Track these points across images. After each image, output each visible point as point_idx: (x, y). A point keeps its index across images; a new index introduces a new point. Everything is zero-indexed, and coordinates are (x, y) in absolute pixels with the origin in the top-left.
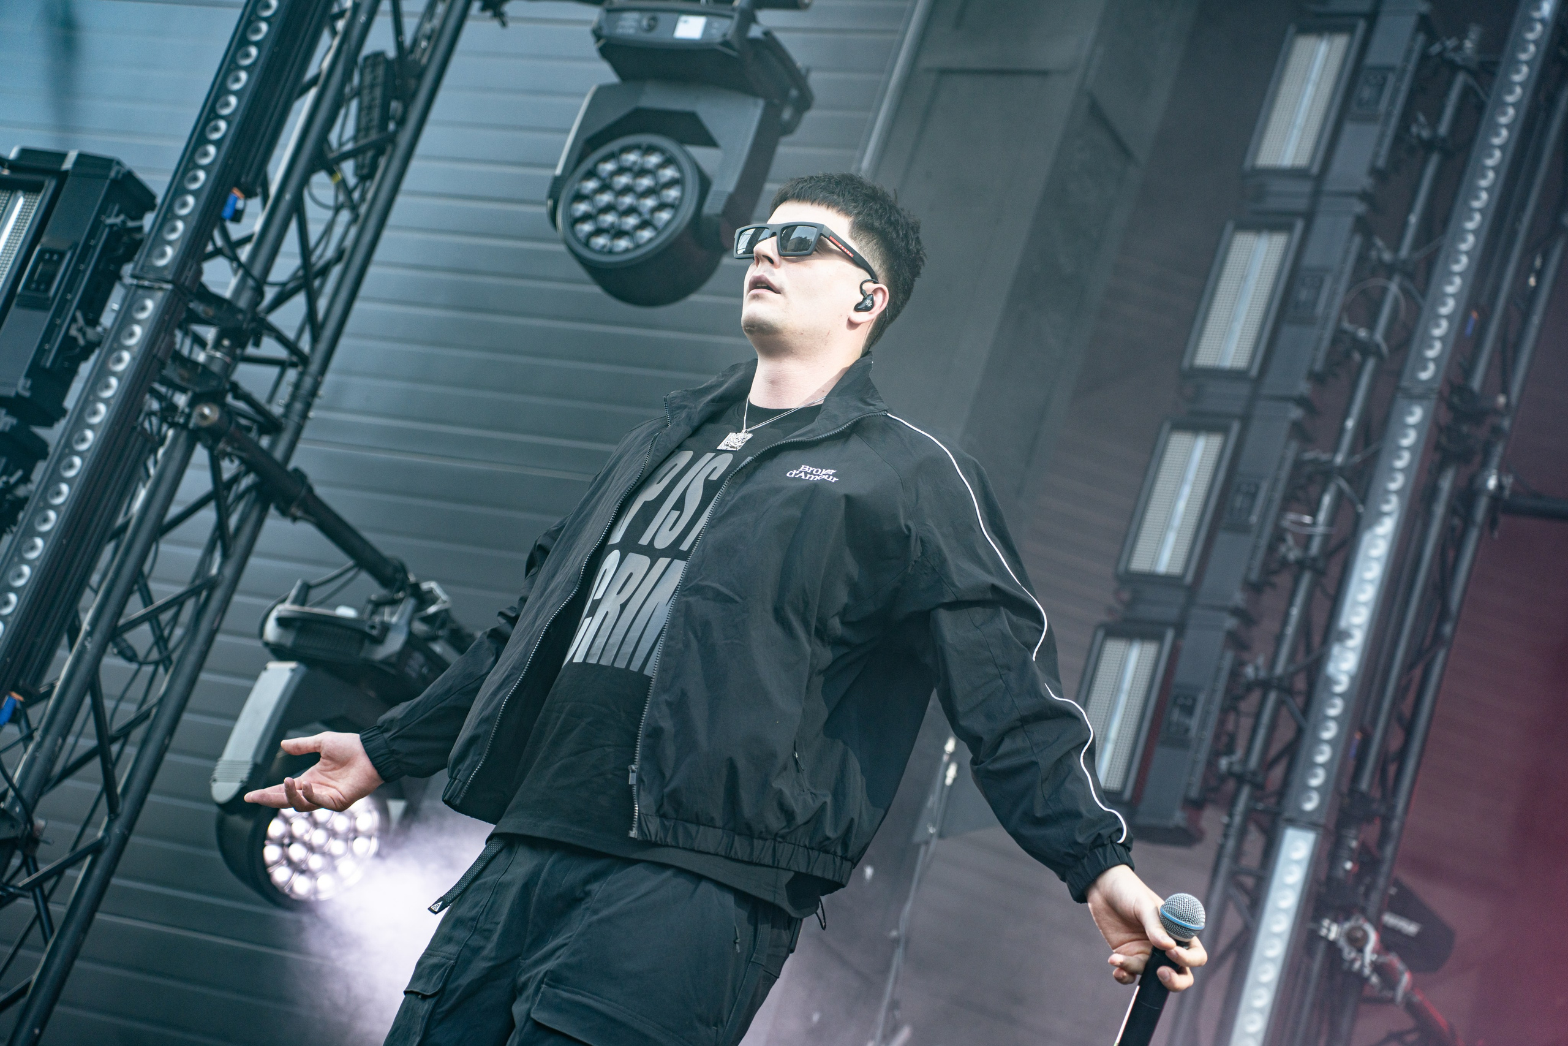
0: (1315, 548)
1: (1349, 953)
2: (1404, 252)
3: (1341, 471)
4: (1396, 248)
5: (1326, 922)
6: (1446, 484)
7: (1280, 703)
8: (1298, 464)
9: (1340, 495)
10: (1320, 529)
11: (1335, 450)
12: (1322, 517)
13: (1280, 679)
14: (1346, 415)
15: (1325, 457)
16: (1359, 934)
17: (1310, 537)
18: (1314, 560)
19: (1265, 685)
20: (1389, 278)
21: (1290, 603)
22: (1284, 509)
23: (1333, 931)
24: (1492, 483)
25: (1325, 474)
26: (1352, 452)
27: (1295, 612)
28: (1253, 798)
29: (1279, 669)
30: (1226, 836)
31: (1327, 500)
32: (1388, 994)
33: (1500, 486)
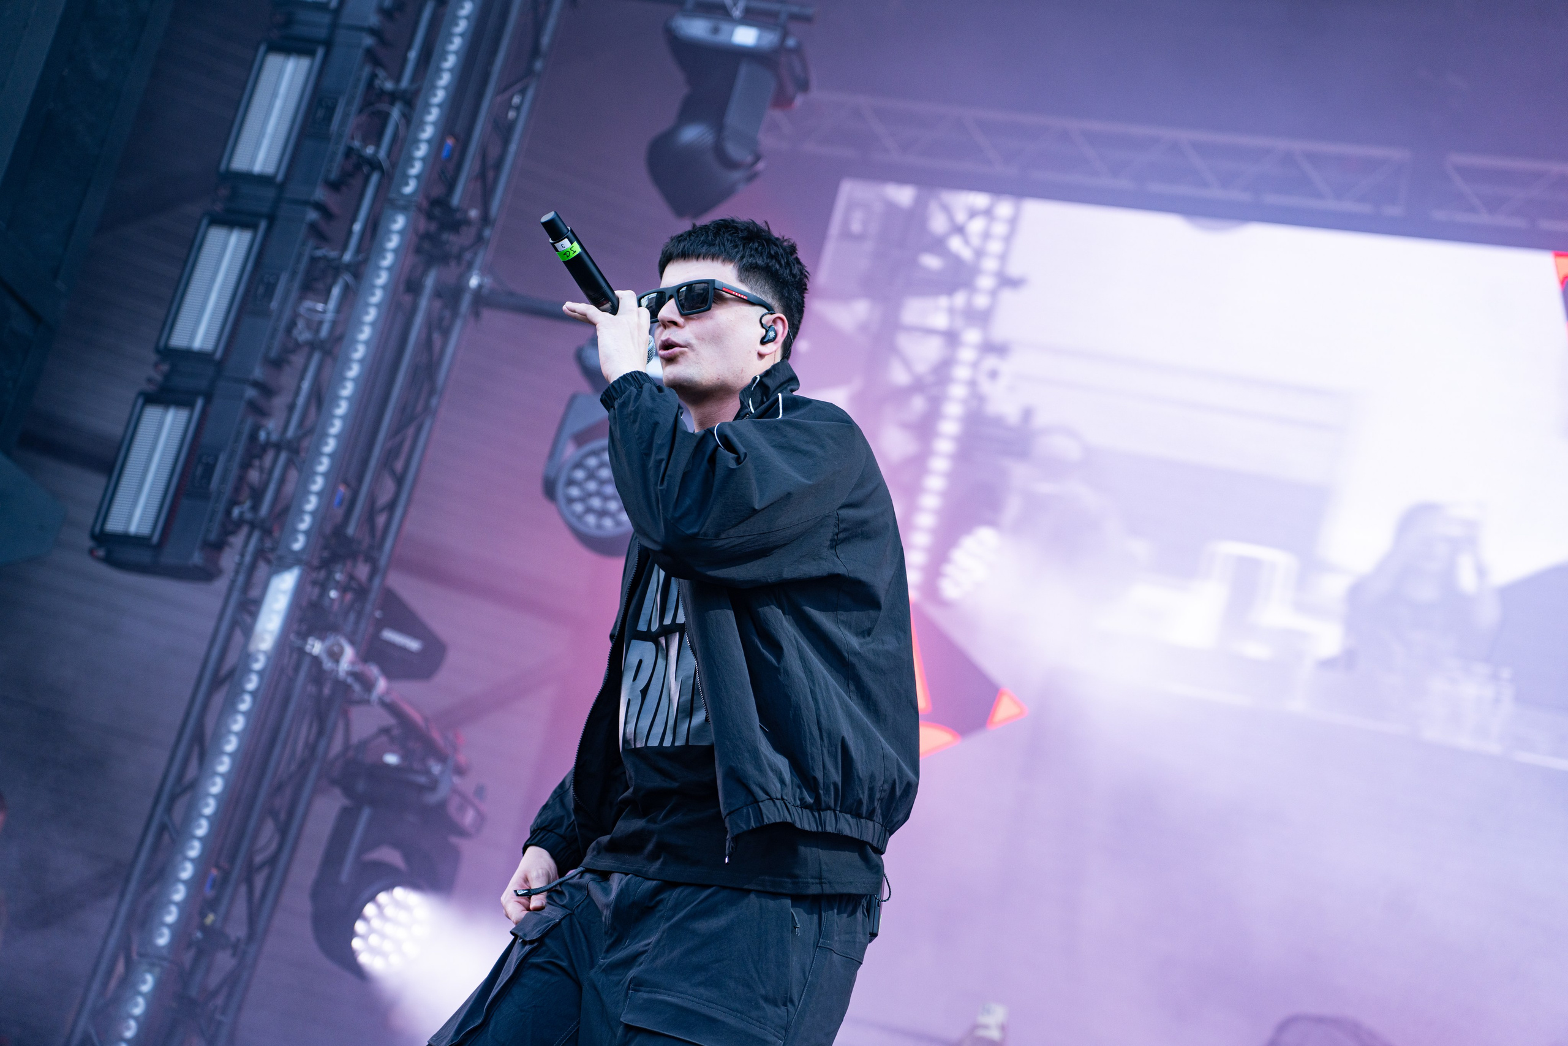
0: (324, 332)
1: (328, 665)
2: (405, 83)
3: (348, 267)
4: (398, 79)
5: (310, 641)
6: (430, 282)
7: (289, 463)
8: (314, 260)
9: (347, 288)
10: (329, 316)
11: (344, 248)
12: (332, 304)
13: (289, 442)
14: (353, 220)
15: (333, 254)
16: (336, 649)
17: (321, 323)
18: (322, 342)
19: (278, 447)
20: (392, 104)
21: (302, 378)
22: (302, 298)
23: (316, 647)
24: (474, 282)
25: (335, 269)
26: (358, 250)
27: (306, 385)
28: (261, 540)
29: (290, 433)
30: (237, 572)
31: (336, 291)
32: (366, 697)
33: (480, 286)
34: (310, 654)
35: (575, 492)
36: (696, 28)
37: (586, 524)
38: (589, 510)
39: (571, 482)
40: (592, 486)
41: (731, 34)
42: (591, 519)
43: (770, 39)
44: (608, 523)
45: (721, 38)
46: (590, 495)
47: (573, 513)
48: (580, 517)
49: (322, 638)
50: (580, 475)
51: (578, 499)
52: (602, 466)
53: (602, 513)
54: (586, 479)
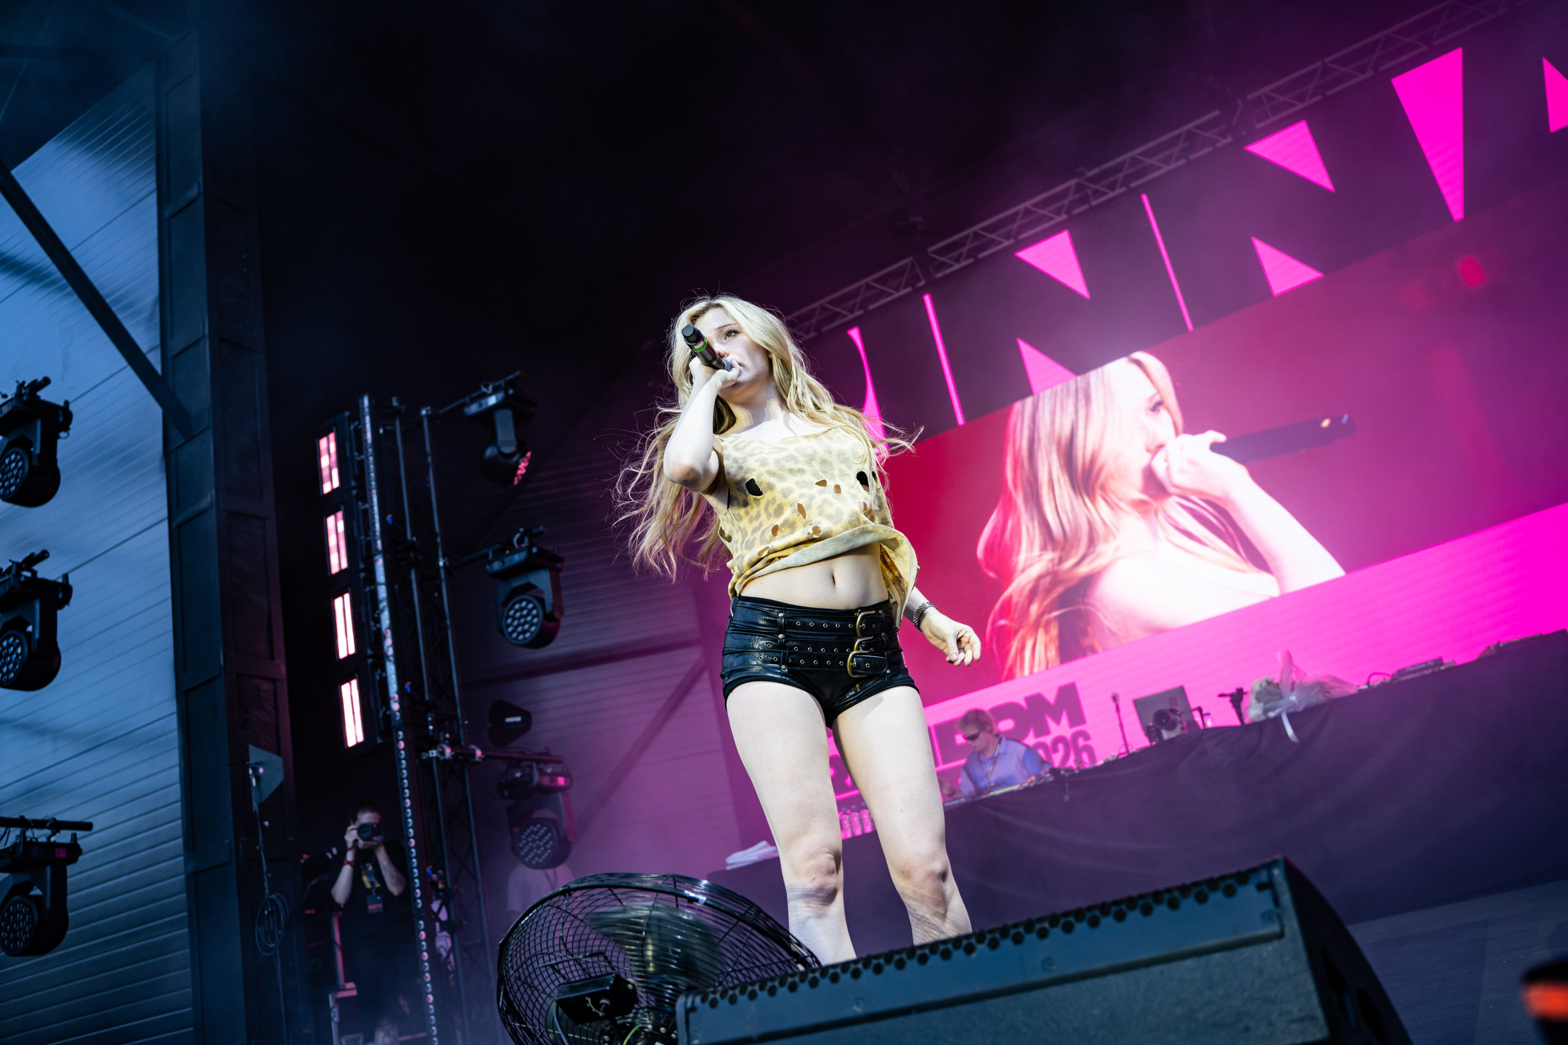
1: (441, 758)
5: (431, 752)
6: (413, 576)
16: (441, 750)
33: (445, 563)
34: (433, 758)
35: (510, 629)
36: (474, 408)
38: (520, 633)
39: (508, 626)
40: (516, 623)
41: (487, 403)
42: (521, 637)
43: (501, 395)
44: (528, 635)
45: (484, 407)
46: (517, 627)
47: (515, 638)
48: (517, 638)
49: (435, 749)
50: (509, 621)
51: (513, 631)
52: (516, 611)
53: (524, 632)
54: (513, 621)
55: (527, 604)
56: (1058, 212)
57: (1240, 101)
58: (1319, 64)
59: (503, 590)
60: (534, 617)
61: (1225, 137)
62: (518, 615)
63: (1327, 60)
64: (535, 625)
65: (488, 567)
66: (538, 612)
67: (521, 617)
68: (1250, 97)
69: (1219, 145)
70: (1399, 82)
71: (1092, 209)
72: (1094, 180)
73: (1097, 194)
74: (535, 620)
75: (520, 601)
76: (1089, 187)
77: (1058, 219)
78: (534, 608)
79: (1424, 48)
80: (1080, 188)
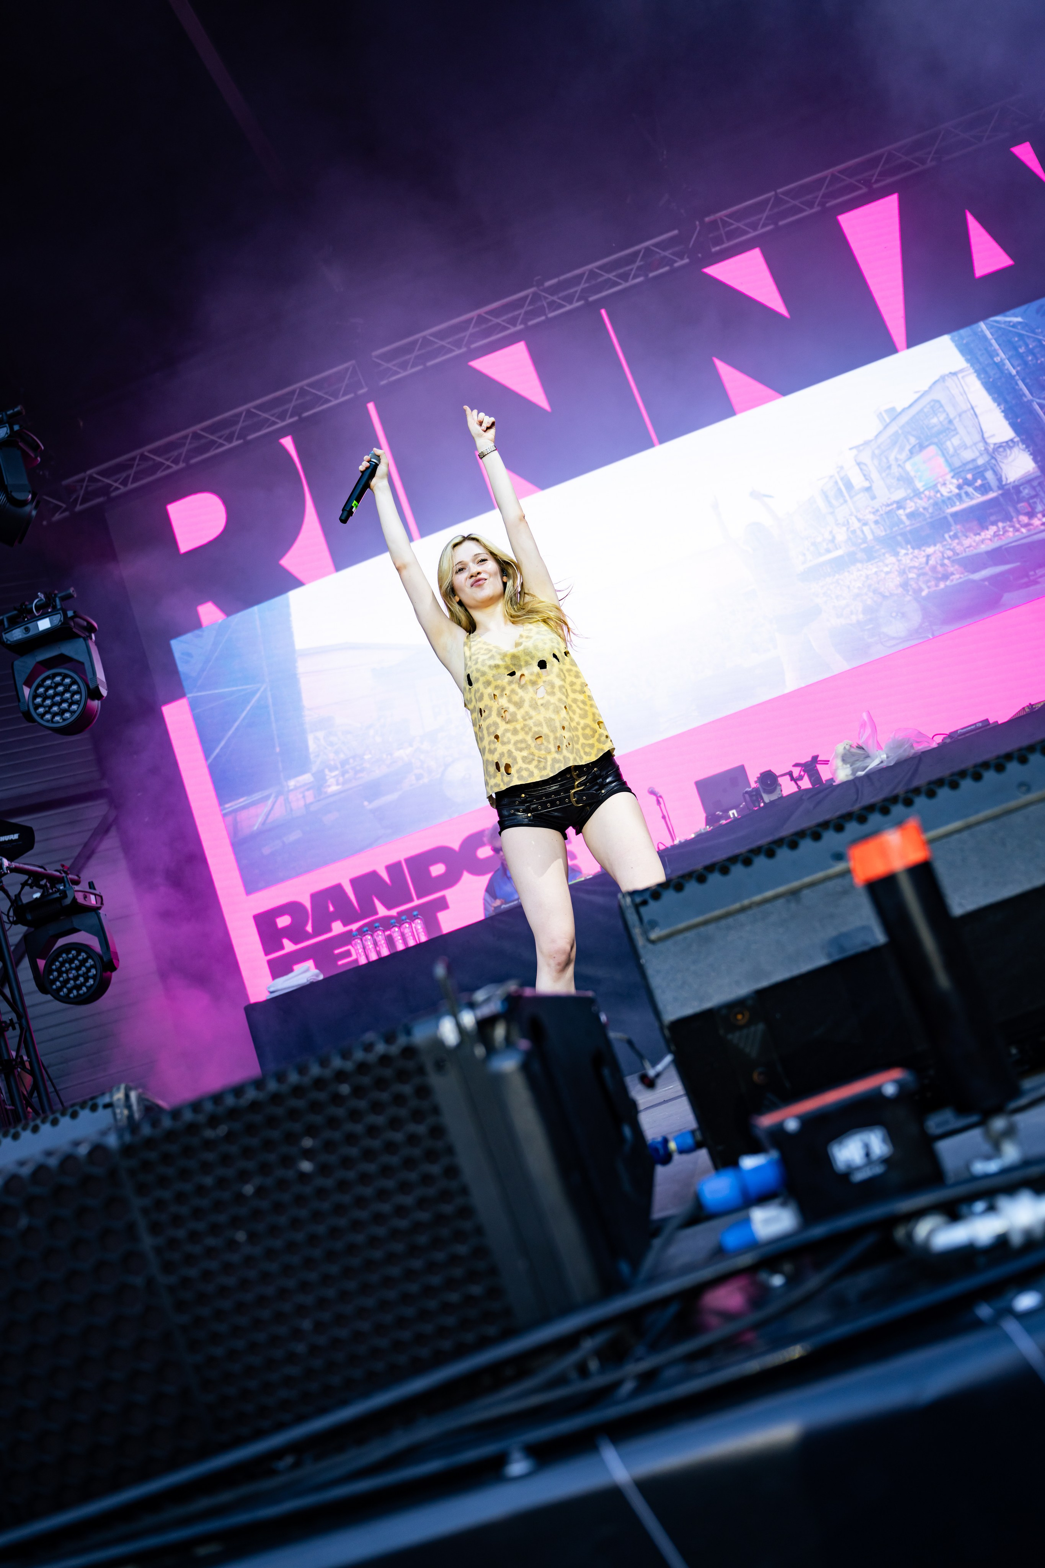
35: (41, 710)
37: (58, 722)
38: (55, 715)
39: (37, 707)
40: (48, 702)
42: (57, 718)
43: (6, 431)
44: (67, 715)
46: (51, 707)
47: (48, 721)
48: (52, 721)
50: (39, 700)
51: (46, 713)
52: (48, 688)
53: (62, 712)
54: (44, 701)
55: (63, 680)
56: (513, 322)
57: (697, 223)
58: (773, 193)
59: (24, 665)
60: (74, 693)
61: (682, 258)
62: (51, 692)
63: (779, 191)
64: (77, 702)
65: (4, 636)
66: (79, 687)
67: (56, 694)
68: (707, 219)
69: (676, 265)
70: (844, 219)
71: (548, 320)
72: (553, 290)
73: (553, 306)
74: (77, 697)
75: (54, 676)
76: (546, 298)
77: (513, 330)
78: (74, 682)
79: (864, 190)
80: (536, 297)
